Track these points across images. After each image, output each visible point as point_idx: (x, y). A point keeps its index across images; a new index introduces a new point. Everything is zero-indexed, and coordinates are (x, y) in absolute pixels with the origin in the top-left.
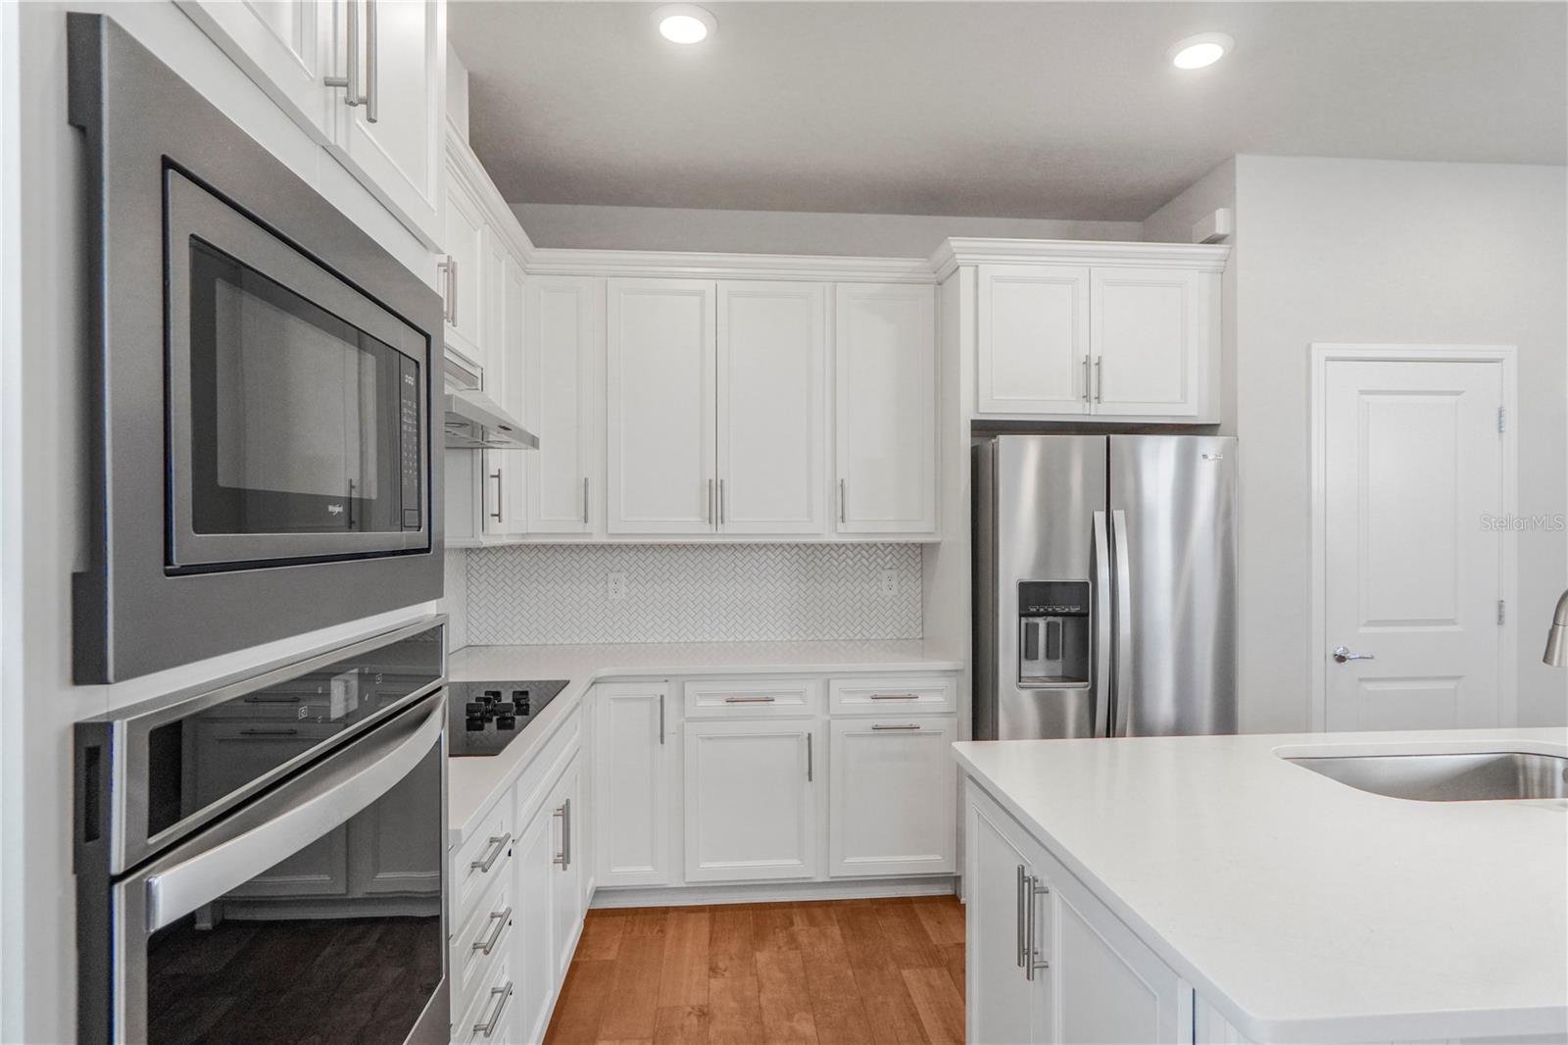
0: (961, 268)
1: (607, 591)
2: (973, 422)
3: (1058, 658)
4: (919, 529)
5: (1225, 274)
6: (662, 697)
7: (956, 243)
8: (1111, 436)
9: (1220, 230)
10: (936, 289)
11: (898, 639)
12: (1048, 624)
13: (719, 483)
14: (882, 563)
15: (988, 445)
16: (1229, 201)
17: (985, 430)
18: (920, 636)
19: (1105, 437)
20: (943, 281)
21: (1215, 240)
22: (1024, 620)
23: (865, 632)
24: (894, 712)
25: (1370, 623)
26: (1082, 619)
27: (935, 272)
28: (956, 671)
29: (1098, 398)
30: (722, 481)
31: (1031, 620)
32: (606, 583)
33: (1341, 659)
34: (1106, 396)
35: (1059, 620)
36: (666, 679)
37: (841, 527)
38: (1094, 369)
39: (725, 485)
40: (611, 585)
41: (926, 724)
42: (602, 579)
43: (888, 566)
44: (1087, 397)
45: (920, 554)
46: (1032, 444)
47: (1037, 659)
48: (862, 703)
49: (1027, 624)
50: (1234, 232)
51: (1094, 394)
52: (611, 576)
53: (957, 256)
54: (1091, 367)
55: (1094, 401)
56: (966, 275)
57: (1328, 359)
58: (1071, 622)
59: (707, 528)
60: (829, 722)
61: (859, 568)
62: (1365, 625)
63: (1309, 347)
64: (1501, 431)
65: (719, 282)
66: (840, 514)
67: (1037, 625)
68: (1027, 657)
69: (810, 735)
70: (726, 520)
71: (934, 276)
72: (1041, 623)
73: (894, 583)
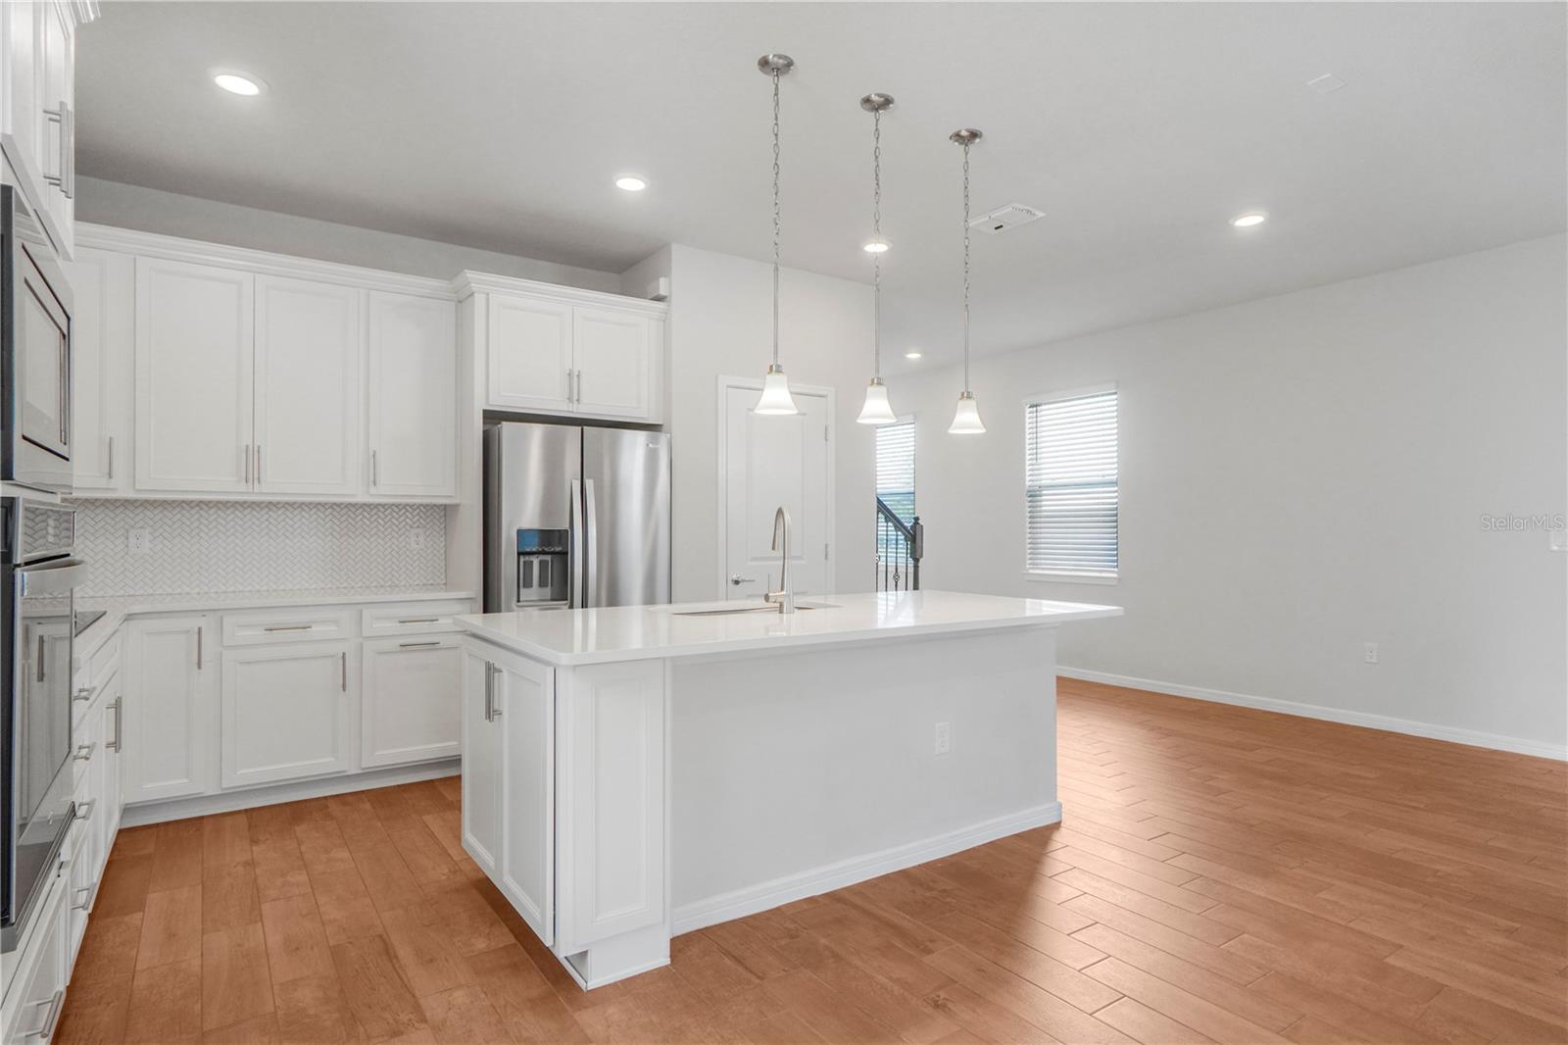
0: (476, 294)
1: (127, 546)
2: (485, 411)
3: (547, 586)
4: (440, 491)
5: (665, 320)
6: (200, 629)
7: (470, 275)
8: (585, 427)
9: (662, 292)
10: (456, 306)
11: (424, 585)
12: (541, 562)
13: (256, 449)
14: (410, 522)
15: (495, 429)
16: (667, 274)
17: (493, 418)
18: (444, 582)
19: (580, 428)
20: (462, 301)
21: (659, 299)
22: (522, 559)
23: (395, 580)
24: (419, 632)
25: (754, 559)
26: (563, 557)
27: (456, 293)
28: (471, 599)
29: (578, 400)
30: (259, 447)
31: (527, 558)
32: (127, 538)
33: (737, 582)
34: (584, 399)
35: (548, 558)
36: (203, 612)
37: (373, 490)
38: (575, 379)
39: (262, 450)
40: (132, 540)
41: (444, 641)
42: (123, 535)
43: (415, 525)
44: (570, 399)
45: (444, 514)
46: (537, 431)
47: (532, 586)
48: (392, 627)
49: (524, 562)
50: (670, 293)
51: (575, 398)
52: (132, 533)
53: (473, 285)
54: (573, 377)
55: (575, 402)
56: (479, 300)
57: (728, 386)
58: (557, 558)
59: (242, 487)
60: (362, 644)
61: (390, 527)
62: (751, 560)
63: (717, 378)
64: (826, 440)
65: (256, 275)
66: (372, 479)
67: (532, 562)
68: (524, 586)
69: (344, 654)
70: (262, 480)
71: (454, 295)
72: (536, 561)
73: (421, 539)
